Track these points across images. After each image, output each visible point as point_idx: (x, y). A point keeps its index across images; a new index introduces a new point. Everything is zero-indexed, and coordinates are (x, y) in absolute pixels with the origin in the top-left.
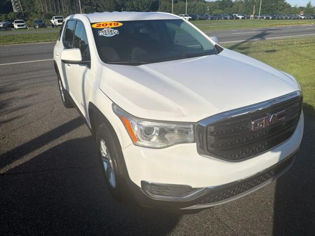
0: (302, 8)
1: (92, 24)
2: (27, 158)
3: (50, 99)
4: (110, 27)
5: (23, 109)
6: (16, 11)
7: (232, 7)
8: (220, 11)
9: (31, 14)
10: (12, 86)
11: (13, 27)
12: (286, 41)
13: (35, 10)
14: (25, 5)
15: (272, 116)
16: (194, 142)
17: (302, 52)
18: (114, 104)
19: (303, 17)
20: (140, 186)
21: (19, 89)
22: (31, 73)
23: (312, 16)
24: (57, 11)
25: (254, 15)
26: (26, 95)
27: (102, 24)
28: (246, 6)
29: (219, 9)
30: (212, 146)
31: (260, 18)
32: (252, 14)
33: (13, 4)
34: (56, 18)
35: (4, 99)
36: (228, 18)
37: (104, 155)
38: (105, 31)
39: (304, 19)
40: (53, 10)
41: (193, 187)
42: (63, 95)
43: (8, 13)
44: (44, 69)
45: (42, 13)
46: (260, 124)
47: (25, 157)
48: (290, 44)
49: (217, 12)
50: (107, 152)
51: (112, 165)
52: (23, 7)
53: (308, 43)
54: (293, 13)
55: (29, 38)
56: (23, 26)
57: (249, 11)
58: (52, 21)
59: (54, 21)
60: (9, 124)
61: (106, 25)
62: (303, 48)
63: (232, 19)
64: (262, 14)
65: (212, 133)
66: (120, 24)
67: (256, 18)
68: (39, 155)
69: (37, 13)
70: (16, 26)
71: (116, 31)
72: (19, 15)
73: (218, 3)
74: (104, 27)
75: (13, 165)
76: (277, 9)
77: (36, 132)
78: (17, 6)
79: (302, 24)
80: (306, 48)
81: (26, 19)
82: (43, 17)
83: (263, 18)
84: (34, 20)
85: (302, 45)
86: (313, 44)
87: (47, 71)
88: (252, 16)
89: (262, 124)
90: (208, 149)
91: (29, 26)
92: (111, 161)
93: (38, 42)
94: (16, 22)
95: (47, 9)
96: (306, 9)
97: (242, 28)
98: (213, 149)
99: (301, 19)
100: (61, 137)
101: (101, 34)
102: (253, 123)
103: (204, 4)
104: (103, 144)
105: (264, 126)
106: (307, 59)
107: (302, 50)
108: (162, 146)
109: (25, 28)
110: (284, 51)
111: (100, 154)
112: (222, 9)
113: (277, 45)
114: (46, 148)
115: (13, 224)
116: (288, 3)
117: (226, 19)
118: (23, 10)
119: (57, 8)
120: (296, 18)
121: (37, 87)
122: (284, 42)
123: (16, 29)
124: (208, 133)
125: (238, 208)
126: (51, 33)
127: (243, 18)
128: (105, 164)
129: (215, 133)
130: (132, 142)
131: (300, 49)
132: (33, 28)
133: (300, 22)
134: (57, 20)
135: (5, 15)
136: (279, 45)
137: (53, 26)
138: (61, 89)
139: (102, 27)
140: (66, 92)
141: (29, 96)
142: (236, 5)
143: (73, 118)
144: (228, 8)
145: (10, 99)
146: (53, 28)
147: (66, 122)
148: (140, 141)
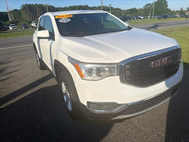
0: (178, 11)
1: (55, 16)
2: (18, 99)
3: (31, 66)
4: (66, 17)
5: (15, 72)
6: (11, 20)
7: (137, 12)
8: (130, 15)
9: (20, 21)
10: (9, 60)
11: (9, 29)
12: (170, 29)
13: (22, 19)
14: (16, 16)
15: (164, 59)
16: (118, 75)
17: (180, 35)
18: (69, 57)
19: (179, 16)
20: (87, 105)
21: (13, 61)
22: (20, 52)
23: (184, 15)
24: (35, 19)
25: (150, 16)
26: (17, 64)
27: (61, 16)
28: (145, 11)
29: (129, 14)
30: (129, 77)
31: (154, 18)
32: (149, 15)
33: (9, 16)
34: (34, 23)
35: (4, 67)
36: (135, 18)
37: (64, 92)
38: (63, 20)
39: (180, 17)
40: (32, 18)
41: (118, 104)
42: (39, 62)
43: (6, 21)
44: (28, 50)
45: (26, 20)
46: (157, 64)
47: (16, 99)
48: (172, 31)
49: (129, 15)
50: (66, 89)
51: (69, 97)
52: (15, 18)
53: (183, 30)
54: (173, 14)
55: (18, 34)
56: (15, 28)
57: (147, 14)
58: (32, 24)
59: (33, 24)
60: (7, 81)
61: (63, 16)
62: (180, 33)
63: (138, 19)
64: (155, 15)
65: (128, 69)
66: (72, 16)
67: (151, 18)
68: (25, 97)
69: (23, 20)
70: (11, 28)
71: (69, 20)
72: (12, 22)
73: (129, 10)
74: (62, 18)
75: (9, 103)
76: (163, 12)
77: (23, 84)
78: (11, 17)
79: (179, 20)
80: (182, 33)
81: (17, 24)
82: (27, 23)
83: (155, 17)
84: (21, 24)
85: (179, 31)
86: (186, 30)
87: (30, 51)
88: (149, 17)
89: (158, 64)
90: (126, 80)
91: (19, 28)
92: (68, 94)
93: (24, 36)
94: (11, 26)
95: (29, 18)
96: (180, 11)
97: (144, 24)
98: (129, 80)
99: (178, 17)
100: (38, 86)
101: (60, 21)
102: (152, 63)
103: (121, 11)
104: (63, 84)
105: (159, 65)
106: (183, 39)
107: (179, 33)
108: (99, 79)
109: (16, 29)
110: (169, 35)
111: (62, 91)
112: (131, 14)
113: (165, 31)
114: (29, 92)
115: (9, 136)
116: (169, 8)
117: (134, 19)
118: (15, 19)
119: (35, 18)
120: (175, 17)
121: (23, 60)
122: (169, 30)
123: (11, 30)
124: (126, 69)
125: (147, 120)
126: (31, 31)
127: (143, 18)
128: (65, 98)
129: (130, 70)
130: (80, 78)
131: (178, 33)
132: (21, 29)
133: (177, 19)
134: (35, 24)
135: (4, 22)
136: (166, 32)
137: (33, 27)
138: (38, 59)
139: (61, 18)
140: (41, 60)
141: (19, 65)
142: (139, 11)
143: (45, 76)
144: (134, 13)
145: (7, 67)
146: (33, 29)
147: (41, 78)
148: (85, 77)
